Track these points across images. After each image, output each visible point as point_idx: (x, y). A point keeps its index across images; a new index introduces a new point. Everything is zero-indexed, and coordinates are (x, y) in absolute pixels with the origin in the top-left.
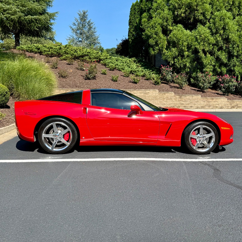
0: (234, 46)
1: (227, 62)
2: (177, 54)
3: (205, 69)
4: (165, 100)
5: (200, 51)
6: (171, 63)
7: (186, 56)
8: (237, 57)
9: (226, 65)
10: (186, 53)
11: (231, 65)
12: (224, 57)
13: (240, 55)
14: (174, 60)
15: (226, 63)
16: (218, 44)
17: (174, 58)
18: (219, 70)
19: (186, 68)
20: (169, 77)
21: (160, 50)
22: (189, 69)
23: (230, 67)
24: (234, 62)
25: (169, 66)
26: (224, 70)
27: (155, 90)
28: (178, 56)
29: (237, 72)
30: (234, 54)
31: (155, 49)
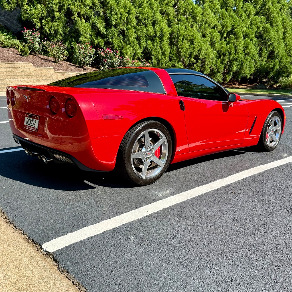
0: (113, 12)
1: (105, 32)
2: (45, 13)
3: (82, 38)
4: (44, 78)
5: (76, 13)
6: (38, 26)
7: (57, 18)
8: (115, 26)
9: (103, 36)
10: (57, 15)
11: (110, 36)
12: (101, 25)
13: (118, 25)
14: (41, 22)
15: (103, 33)
16: (94, 7)
17: (41, 19)
18: (96, 42)
19: (57, 35)
20: (37, 46)
21: (19, 4)
22: (62, 36)
23: (108, 39)
24: (112, 32)
25: (35, 30)
26: (102, 42)
27: (27, 64)
28: (47, 17)
29: (116, 46)
30: (112, 23)
31: (11, 2)
